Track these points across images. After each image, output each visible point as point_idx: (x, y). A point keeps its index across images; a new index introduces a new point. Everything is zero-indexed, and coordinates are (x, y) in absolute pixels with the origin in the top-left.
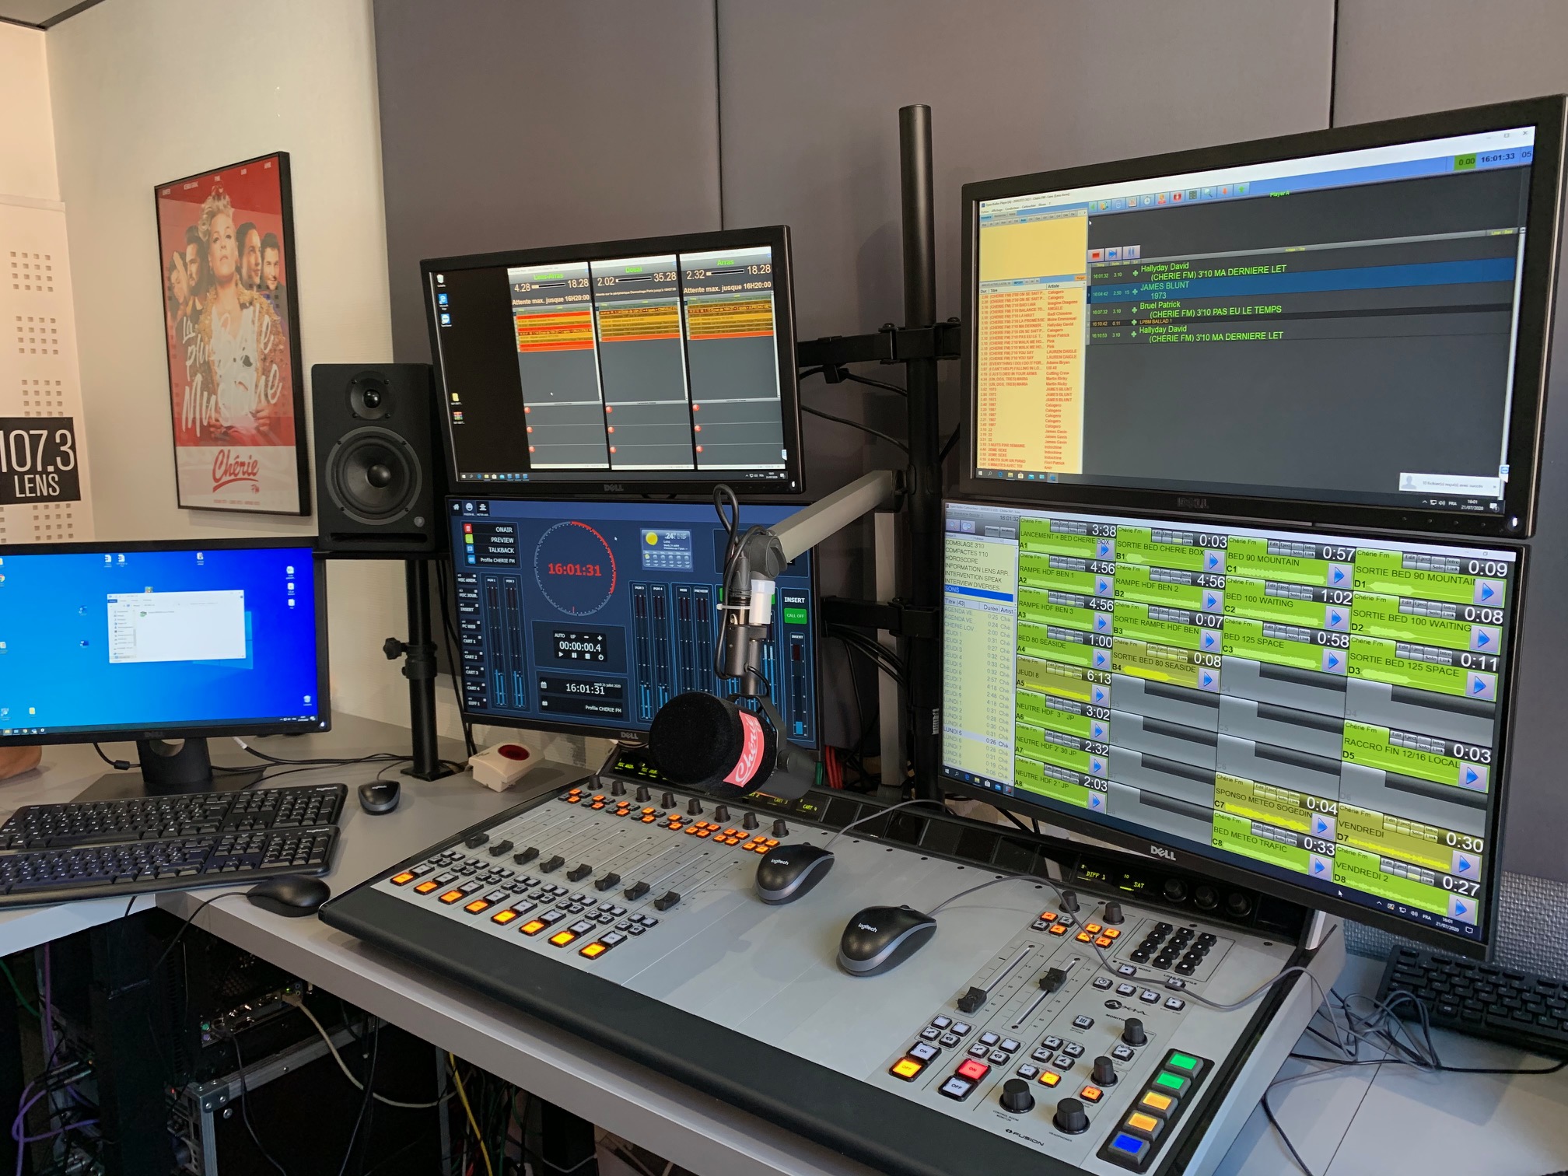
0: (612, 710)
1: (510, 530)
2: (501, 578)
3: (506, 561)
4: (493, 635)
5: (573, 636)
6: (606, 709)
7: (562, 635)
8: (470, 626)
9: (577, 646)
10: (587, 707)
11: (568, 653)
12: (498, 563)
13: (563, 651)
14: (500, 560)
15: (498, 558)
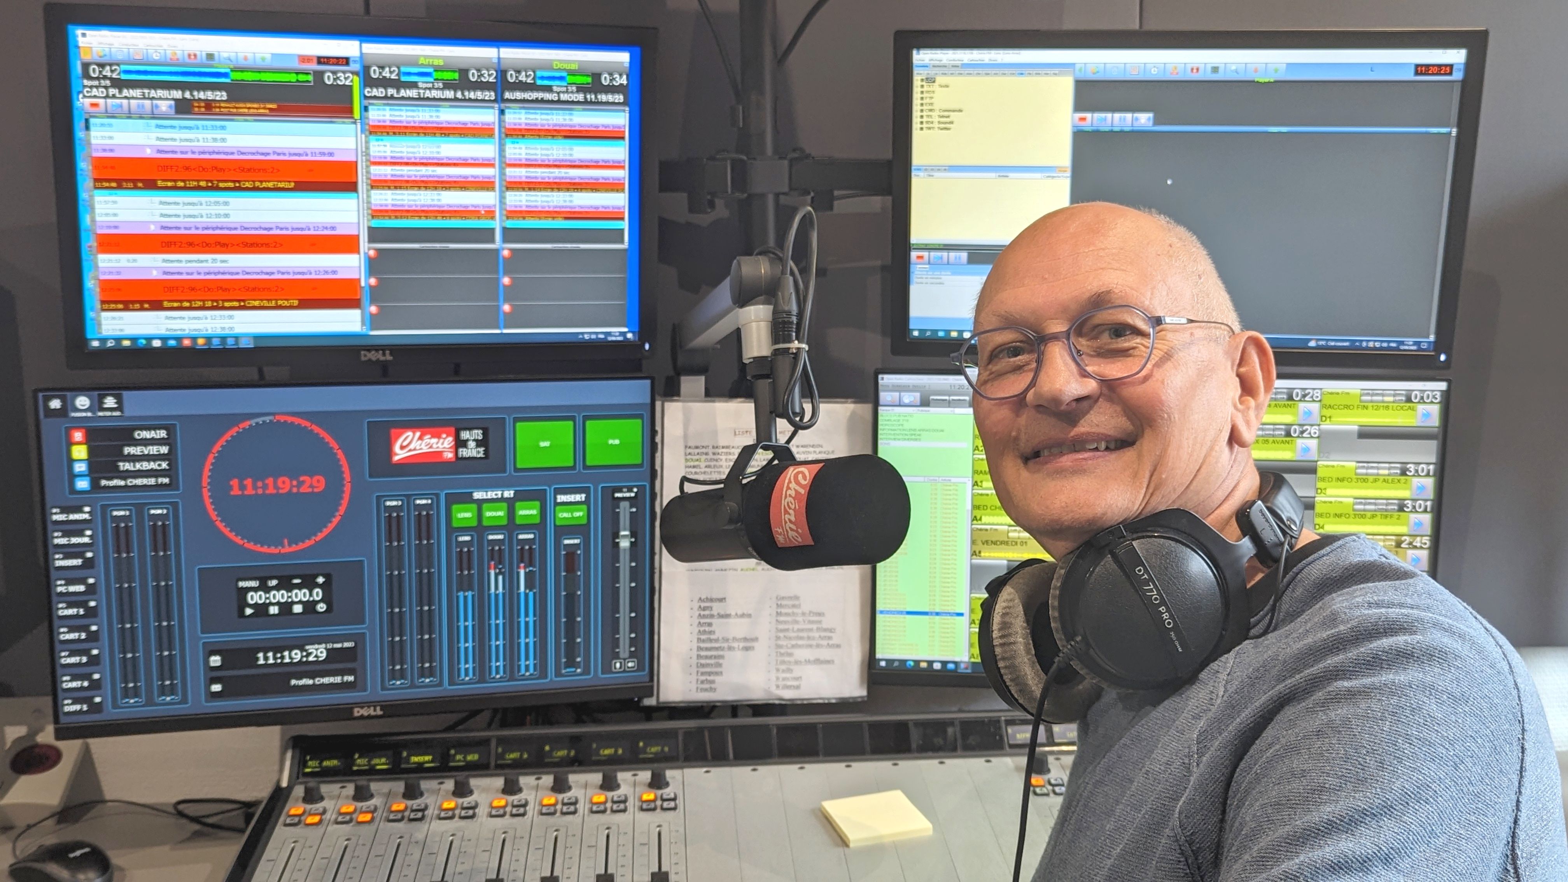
0: (338, 679)
1: (163, 434)
2: (140, 509)
3: (152, 481)
4: (120, 600)
5: (274, 583)
6: (326, 680)
7: (254, 584)
8: (72, 589)
9: (280, 596)
10: (293, 682)
11: (261, 609)
12: (135, 486)
13: (255, 606)
14: (139, 482)
15: (135, 477)
